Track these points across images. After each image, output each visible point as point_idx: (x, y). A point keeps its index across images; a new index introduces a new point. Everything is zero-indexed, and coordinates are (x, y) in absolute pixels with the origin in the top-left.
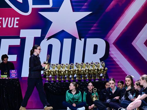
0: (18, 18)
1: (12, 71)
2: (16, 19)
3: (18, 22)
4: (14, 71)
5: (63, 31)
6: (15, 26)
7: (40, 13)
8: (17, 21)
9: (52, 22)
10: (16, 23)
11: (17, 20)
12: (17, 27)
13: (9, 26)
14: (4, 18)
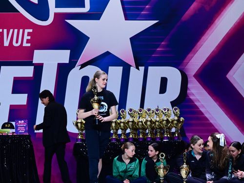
0: (31, 31)
1: (20, 122)
2: (27, 31)
3: (29, 38)
4: (23, 121)
5: (108, 53)
6: (25, 44)
7: (69, 21)
8: (28, 36)
9: (89, 38)
10: (27, 40)
11: (29, 34)
12: (29, 45)
13: (15, 44)
14: (5, 31)
